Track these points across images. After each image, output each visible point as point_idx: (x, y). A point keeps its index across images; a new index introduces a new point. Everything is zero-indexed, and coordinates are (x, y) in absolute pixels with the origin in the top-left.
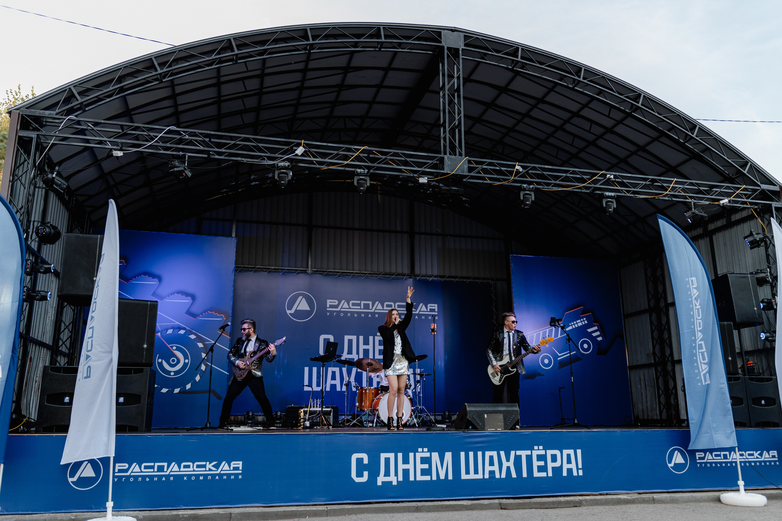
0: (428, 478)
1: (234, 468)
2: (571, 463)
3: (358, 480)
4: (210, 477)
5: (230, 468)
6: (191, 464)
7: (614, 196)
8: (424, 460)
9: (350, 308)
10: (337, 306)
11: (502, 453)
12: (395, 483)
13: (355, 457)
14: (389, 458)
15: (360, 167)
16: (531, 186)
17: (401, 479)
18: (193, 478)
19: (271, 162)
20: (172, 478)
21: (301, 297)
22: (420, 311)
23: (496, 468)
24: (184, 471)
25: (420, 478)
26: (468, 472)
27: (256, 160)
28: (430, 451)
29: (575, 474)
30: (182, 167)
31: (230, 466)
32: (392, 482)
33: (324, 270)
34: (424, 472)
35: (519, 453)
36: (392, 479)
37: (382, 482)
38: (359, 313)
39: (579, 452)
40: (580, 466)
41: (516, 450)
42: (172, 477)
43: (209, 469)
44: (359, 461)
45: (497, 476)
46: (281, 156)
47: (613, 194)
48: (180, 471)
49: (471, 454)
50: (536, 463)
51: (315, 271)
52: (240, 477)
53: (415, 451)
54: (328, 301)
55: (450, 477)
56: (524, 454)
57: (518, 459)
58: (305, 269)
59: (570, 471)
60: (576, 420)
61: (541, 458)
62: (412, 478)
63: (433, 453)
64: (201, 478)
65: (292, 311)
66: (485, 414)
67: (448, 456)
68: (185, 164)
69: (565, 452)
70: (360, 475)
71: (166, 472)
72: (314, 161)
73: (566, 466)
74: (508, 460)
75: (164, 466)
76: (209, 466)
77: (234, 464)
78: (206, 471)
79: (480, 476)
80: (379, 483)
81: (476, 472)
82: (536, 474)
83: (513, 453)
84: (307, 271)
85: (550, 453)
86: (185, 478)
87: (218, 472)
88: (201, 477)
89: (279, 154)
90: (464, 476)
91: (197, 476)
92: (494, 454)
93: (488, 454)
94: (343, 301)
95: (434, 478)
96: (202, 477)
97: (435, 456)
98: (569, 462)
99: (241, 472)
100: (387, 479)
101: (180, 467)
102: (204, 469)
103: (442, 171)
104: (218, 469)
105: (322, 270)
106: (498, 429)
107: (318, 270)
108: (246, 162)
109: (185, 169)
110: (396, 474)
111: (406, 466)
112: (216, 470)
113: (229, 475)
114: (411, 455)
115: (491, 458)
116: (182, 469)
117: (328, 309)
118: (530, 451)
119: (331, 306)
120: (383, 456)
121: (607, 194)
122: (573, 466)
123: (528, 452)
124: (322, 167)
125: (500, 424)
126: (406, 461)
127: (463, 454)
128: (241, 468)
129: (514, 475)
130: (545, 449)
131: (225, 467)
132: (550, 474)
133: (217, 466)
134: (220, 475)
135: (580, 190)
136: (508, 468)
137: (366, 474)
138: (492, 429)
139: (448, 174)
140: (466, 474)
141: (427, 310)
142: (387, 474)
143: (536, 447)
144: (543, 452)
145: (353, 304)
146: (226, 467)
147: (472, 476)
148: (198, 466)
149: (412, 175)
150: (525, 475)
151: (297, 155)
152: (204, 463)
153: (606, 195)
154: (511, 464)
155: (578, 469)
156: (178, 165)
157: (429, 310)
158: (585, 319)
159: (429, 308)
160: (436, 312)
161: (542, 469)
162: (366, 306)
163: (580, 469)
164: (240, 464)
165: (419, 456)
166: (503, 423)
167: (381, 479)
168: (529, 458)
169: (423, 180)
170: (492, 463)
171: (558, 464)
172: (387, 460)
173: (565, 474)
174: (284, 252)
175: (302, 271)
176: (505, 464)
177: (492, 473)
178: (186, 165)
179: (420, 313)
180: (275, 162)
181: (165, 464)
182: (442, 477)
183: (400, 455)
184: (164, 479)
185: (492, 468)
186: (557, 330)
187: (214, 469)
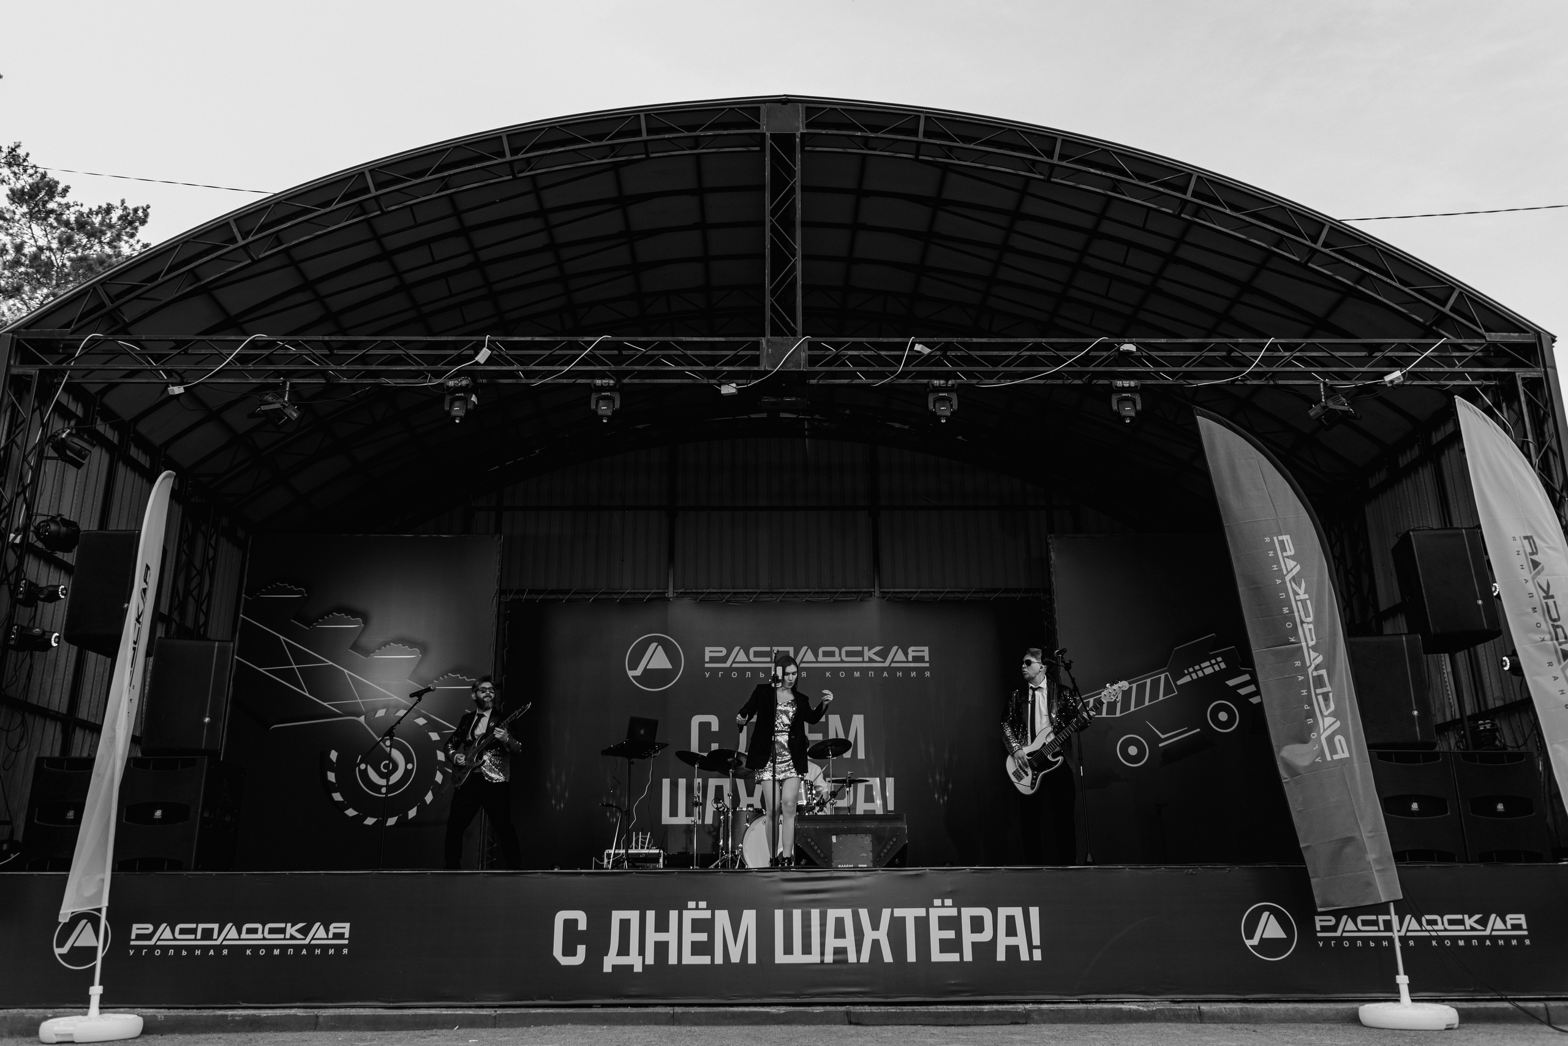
0: (705, 960)
1: (334, 934)
2: (1016, 935)
3: (565, 961)
4: (292, 950)
5: (328, 935)
6: (259, 926)
7: (1136, 387)
8: (698, 925)
9: (750, 662)
10: (724, 659)
11: (864, 913)
12: (638, 968)
13: (561, 916)
14: (628, 921)
15: (602, 375)
16: (950, 382)
17: (650, 960)
18: (262, 952)
19: (436, 382)
20: (225, 952)
21: (654, 645)
22: (892, 662)
23: (849, 942)
24: (247, 939)
25: (689, 959)
26: (788, 950)
27: (412, 381)
28: (712, 907)
29: (1024, 956)
30: (279, 402)
31: (327, 931)
32: (632, 966)
33: (700, 591)
34: (698, 949)
35: (899, 912)
36: (634, 960)
37: (614, 966)
39: (1034, 912)
40: (1036, 941)
41: (892, 906)
42: (227, 950)
43: (291, 935)
44: (570, 924)
45: (852, 958)
46: (447, 367)
47: (1132, 383)
48: (240, 939)
49: (797, 914)
50: (936, 935)
51: (681, 593)
52: (345, 951)
53: (682, 907)
54: (707, 649)
55: (752, 959)
56: (910, 914)
57: (897, 927)
58: (662, 591)
59: (1013, 951)
61: (945, 923)
62: (673, 960)
63: (717, 912)
64: (276, 952)
65: (638, 672)
66: (834, 835)
67: (749, 918)
68: (284, 397)
69: (1003, 912)
70: (569, 951)
71: (216, 940)
72: (518, 371)
73: (1003, 941)
74: (875, 926)
75: (213, 929)
76: (291, 930)
77: (334, 928)
78: (284, 939)
79: (814, 958)
80: (607, 968)
81: (807, 949)
82: (937, 956)
83: (886, 913)
84: (666, 594)
85: (967, 913)
86: (248, 952)
87: (306, 942)
88: (275, 950)
89: (443, 365)
90: (780, 958)
91: (270, 949)
92: (846, 914)
93: (833, 914)
95: (719, 960)
96: (278, 950)
97: (722, 918)
98: (1011, 931)
99: (346, 942)
100: (623, 961)
101: (239, 932)
102: (282, 936)
103: (756, 368)
104: (306, 935)
105: (694, 591)
106: (859, 866)
107: (688, 591)
108: (394, 385)
109: (284, 407)
110: (642, 952)
111: (662, 937)
112: (303, 937)
113: (325, 948)
114: (673, 915)
115: (840, 922)
116: (244, 935)
118: (924, 910)
119: (713, 660)
120: (617, 916)
121: (1119, 383)
122: (1020, 940)
123: (921, 912)
124: (533, 381)
125: (864, 855)
126: (662, 926)
127: (779, 914)
128: (347, 936)
129: (888, 957)
130: (958, 905)
131: (318, 933)
132: (968, 957)
133: (304, 932)
134: (310, 948)
135: (1060, 382)
136: (876, 944)
137: (581, 949)
138: (847, 866)
139: (767, 372)
140: (785, 953)
141: (907, 658)
142: (624, 950)
143: (937, 902)
144: (953, 912)
146: (321, 933)
147: (797, 957)
148: (271, 931)
149: (705, 381)
150: (911, 957)
151: (477, 363)
152: (282, 925)
153: (1116, 386)
154: (882, 935)
155: (1031, 947)
156: (271, 401)
157: (910, 659)
158: (1219, 659)
159: (911, 654)
161: (946, 946)
163: (1037, 947)
164: (345, 928)
165: (688, 916)
166: (871, 854)
167: (611, 961)
168: (922, 925)
169: (728, 389)
170: (840, 933)
171: (986, 936)
172: (625, 924)
173: (1001, 956)
174: (622, 560)
175: (657, 596)
176: (869, 935)
177: (840, 952)
178: (286, 399)
179: (893, 665)
180: (440, 381)
181: (216, 926)
182: (735, 958)
183: (651, 915)
184: (212, 952)
185: (840, 943)
186: (1155, 684)
187: (299, 936)
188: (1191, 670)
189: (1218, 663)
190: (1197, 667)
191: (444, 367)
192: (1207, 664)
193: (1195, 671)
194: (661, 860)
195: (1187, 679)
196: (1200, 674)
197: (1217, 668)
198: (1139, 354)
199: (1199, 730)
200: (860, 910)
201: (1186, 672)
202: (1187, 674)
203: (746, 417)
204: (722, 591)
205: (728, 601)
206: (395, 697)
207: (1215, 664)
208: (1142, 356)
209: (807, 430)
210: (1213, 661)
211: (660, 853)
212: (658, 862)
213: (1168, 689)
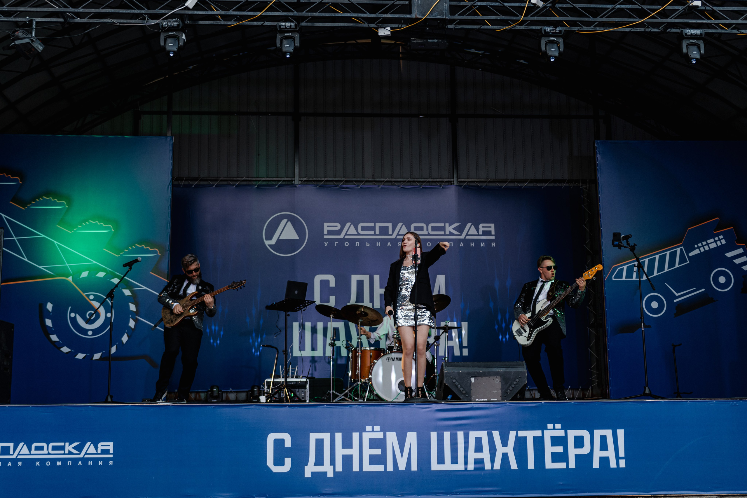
0: (380, 468)
1: (102, 450)
2: (607, 449)
3: (276, 469)
4: (71, 462)
5: (97, 451)
6: (44, 445)
7: (701, 34)
8: (374, 443)
9: (359, 234)
10: (339, 232)
11: (496, 434)
12: (330, 474)
13: (271, 438)
14: (322, 440)
15: (286, 19)
16: (558, 29)
17: (339, 468)
18: (48, 464)
19: (154, 22)
20: (20, 464)
21: (285, 221)
22: (467, 235)
23: (485, 455)
24: (35, 454)
25: (367, 468)
26: (441, 461)
27: (133, 21)
28: (384, 430)
29: (613, 464)
30: (28, 38)
31: (96, 448)
32: (326, 473)
33: (319, 179)
34: (374, 460)
35: (522, 433)
36: (327, 468)
37: (312, 473)
38: (373, 242)
39: (621, 433)
40: (622, 454)
41: (517, 429)
42: (21, 462)
43: (69, 451)
44: (279, 443)
45: (488, 466)
46: (163, 11)
47: (698, 32)
48: (30, 454)
49: (447, 435)
50: (549, 449)
51: (305, 181)
52: (111, 463)
53: (362, 430)
54: (326, 224)
55: (414, 467)
56: (530, 435)
57: (521, 443)
58: (290, 179)
59: (604, 461)
60: (647, 388)
61: (556, 441)
62: (356, 468)
63: (388, 434)
64: (59, 464)
65: (273, 242)
66: (473, 377)
67: (412, 438)
68: (31, 33)
69: (598, 433)
70: (279, 462)
71: (12, 455)
72: (218, 15)
73: (598, 454)
74: (505, 443)
75: (9, 447)
76: (69, 448)
77: (101, 446)
78: (64, 454)
79: (460, 466)
80: (308, 474)
81: (454, 460)
82: (549, 464)
83: (512, 434)
84: (294, 182)
85: (572, 434)
86: (38, 464)
87: (81, 456)
88: (58, 462)
89: (160, 9)
90: (435, 466)
91: (54, 461)
92: (483, 435)
93: (473, 435)
94: (348, 224)
95: (390, 468)
96: (60, 462)
97: (392, 438)
98: (604, 446)
99: (111, 456)
100: (319, 469)
101: (30, 449)
102: (62, 452)
103: (408, 16)
104: (80, 451)
105: (315, 179)
106: (492, 400)
107: (310, 179)
108: (118, 24)
109: (32, 41)
110: (333, 462)
111: (347, 452)
112: (78, 453)
113: (96, 460)
114: (355, 436)
115: (478, 441)
116: (33, 451)
117: (325, 237)
118: (540, 431)
119: (330, 233)
120: (313, 437)
121: (689, 32)
122: (610, 453)
123: (538, 433)
124: (229, 23)
125: (495, 391)
126: (347, 443)
127: (434, 436)
128: (111, 451)
129: (514, 466)
130: (565, 428)
131: (89, 449)
132: (572, 465)
133: (79, 448)
134: (84, 460)
135: (642, 30)
136: (505, 456)
137: (288, 461)
138: (483, 400)
139: (418, 19)
140: (439, 463)
141: (478, 232)
142: (319, 461)
143: (550, 426)
144: (562, 433)
145: (363, 229)
146: (92, 450)
147: (448, 466)
148: (54, 448)
149: (366, 25)
150: (531, 465)
151: (187, 8)
152: (62, 444)
153: (686, 34)
154: (510, 450)
155: (618, 458)
156: (22, 36)
157: (481, 233)
158: (721, 237)
159: (481, 229)
160: (493, 235)
161: (556, 457)
162: (384, 231)
163: (622, 458)
164: (110, 446)
165: (367, 437)
166: (500, 391)
167: (310, 469)
168: (539, 442)
169: (384, 32)
170: (479, 448)
171: (585, 450)
172: (320, 443)
173: (596, 464)
174: (259, 155)
175: (286, 183)
176: (500, 450)
177: (479, 462)
178: (34, 35)
179: (468, 237)
180: (157, 22)
181: (11, 445)
182: (402, 466)
183: (339, 436)
184: (10, 464)
185: (479, 456)
186: (673, 256)
187: (75, 452)
188: (700, 245)
189: (720, 240)
190: (704, 243)
191: (161, 11)
192: (712, 240)
193: (703, 246)
194: (308, 386)
195: (696, 252)
196: (707, 248)
197: (719, 244)
198: (703, 8)
199: (704, 290)
200: (493, 432)
201: (696, 246)
202: (697, 248)
203: (354, 42)
204: (337, 179)
205: (341, 188)
206: (95, 262)
207: (717, 241)
208: (706, 10)
209: (401, 53)
210: (717, 239)
211: (306, 382)
212: (305, 388)
213: (682, 261)
